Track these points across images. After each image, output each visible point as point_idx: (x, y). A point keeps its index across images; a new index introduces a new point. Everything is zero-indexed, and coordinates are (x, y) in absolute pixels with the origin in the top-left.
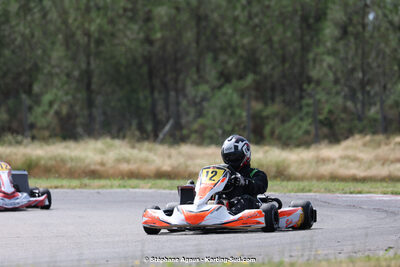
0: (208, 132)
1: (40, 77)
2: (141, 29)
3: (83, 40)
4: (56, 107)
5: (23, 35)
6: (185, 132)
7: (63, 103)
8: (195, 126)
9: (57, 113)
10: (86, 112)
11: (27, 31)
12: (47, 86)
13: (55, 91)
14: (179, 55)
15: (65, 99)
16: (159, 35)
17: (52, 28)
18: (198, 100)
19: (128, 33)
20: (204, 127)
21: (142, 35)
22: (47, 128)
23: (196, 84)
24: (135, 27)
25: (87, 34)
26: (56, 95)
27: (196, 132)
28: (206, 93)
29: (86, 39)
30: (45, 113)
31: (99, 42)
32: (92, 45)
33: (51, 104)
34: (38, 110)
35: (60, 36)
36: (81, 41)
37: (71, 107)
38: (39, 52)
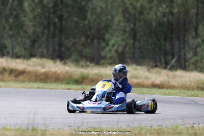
0: (199, 64)
1: (110, 31)
2: (167, 6)
3: (132, 12)
4: (116, 47)
5: (101, 8)
6: (187, 64)
7: (120, 45)
8: (192, 61)
9: (116, 51)
10: (132, 51)
11: (104, 6)
13: (116, 38)
14: (186, 22)
15: (121, 43)
16: (176, 11)
17: (116, 4)
18: (194, 47)
19: (160, 8)
20: (197, 61)
21: (167, 10)
22: (111, 58)
23: (194, 38)
24: (164, 6)
25: (135, 8)
26: (116, 41)
27: (193, 64)
28: (199, 43)
29: (134, 11)
30: (110, 51)
31: (141, 13)
32: (137, 14)
33: (113, 45)
34: (107, 49)
35: (120, 10)
36: (131, 12)
37: (125, 47)
38: (109, 17)
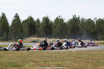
12: (84, 34)
